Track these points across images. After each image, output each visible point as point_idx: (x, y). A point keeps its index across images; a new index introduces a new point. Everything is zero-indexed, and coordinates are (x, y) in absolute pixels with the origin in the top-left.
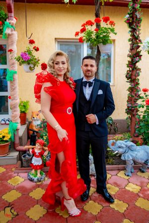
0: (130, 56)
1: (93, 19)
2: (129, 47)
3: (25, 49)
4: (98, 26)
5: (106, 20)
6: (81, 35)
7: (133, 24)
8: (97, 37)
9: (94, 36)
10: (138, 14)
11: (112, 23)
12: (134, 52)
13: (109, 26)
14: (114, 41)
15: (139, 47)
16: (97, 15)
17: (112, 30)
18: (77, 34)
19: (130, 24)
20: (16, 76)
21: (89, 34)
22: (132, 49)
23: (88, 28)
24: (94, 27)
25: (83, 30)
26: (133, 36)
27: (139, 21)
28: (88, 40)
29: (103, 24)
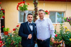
10: (37, 1)
25: (18, 6)
26: (35, 8)
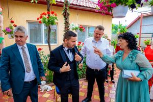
0: (65, 31)
1: (46, 12)
2: (64, 27)
3: (8, 26)
4: (49, 16)
5: (53, 13)
6: (40, 20)
7: (66, 16)
8: (49, 21)
9: (47, 20)
10: (68, 12)
11: (56, 15)
12: (67, 29)
13: (54, 16)
14: (58, 23)
15: (68, 27)
16: (48, 10)
17: (56, 18)
18: (38, 19)
19: (65, 16)
20: (4, 41)
21: (45, 19)
22: (65, 28)
23: (44, 16)
24: (47, 16)
25: (41, 17)
26: (66, 21)
27: (69, 15)
28: (44, 22)
29: (51, 15)
